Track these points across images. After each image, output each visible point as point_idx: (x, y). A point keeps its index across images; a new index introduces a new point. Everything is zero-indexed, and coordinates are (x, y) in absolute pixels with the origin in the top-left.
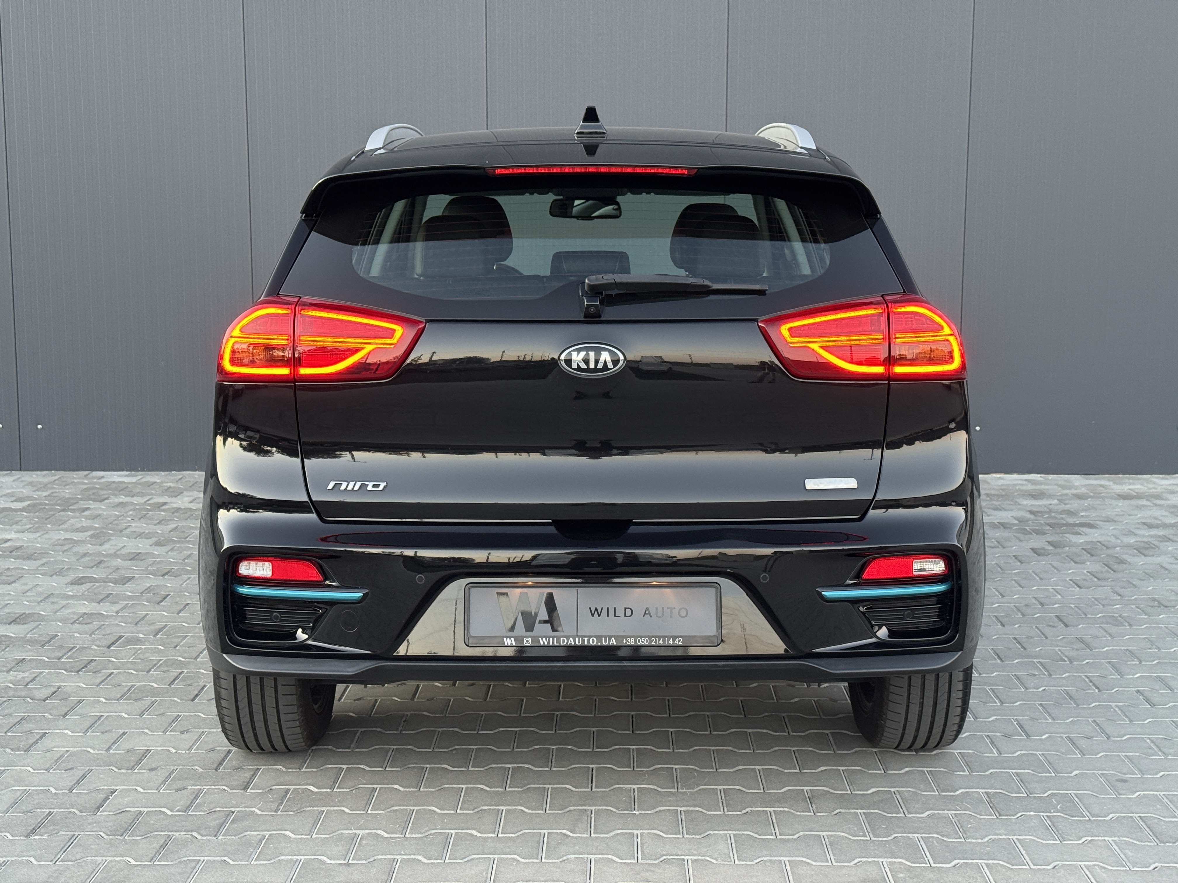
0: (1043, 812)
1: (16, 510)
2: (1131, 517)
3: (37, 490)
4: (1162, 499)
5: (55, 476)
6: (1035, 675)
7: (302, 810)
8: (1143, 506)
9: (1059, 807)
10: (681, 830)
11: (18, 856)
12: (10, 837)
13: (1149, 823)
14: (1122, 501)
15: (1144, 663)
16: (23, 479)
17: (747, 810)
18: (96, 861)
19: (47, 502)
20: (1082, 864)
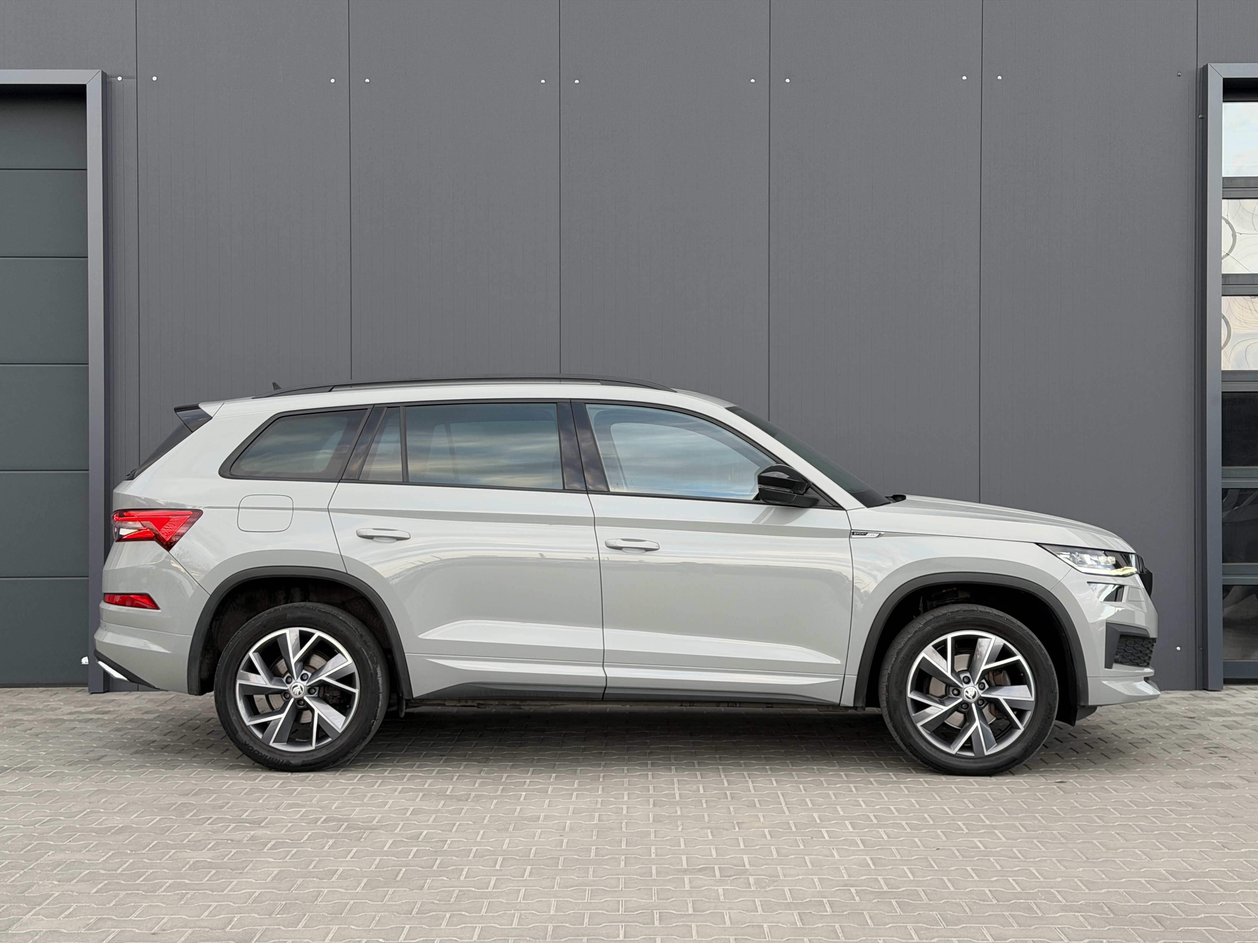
2: (1132, 721)
5: (171, 694)
7: (471, 901)
8: (1143, 713)
11: (270, 925)
12: (258, 916)
13: (1109, 905)
14: (1125, 709)
18: (329, 928)
20: (1056, 926)
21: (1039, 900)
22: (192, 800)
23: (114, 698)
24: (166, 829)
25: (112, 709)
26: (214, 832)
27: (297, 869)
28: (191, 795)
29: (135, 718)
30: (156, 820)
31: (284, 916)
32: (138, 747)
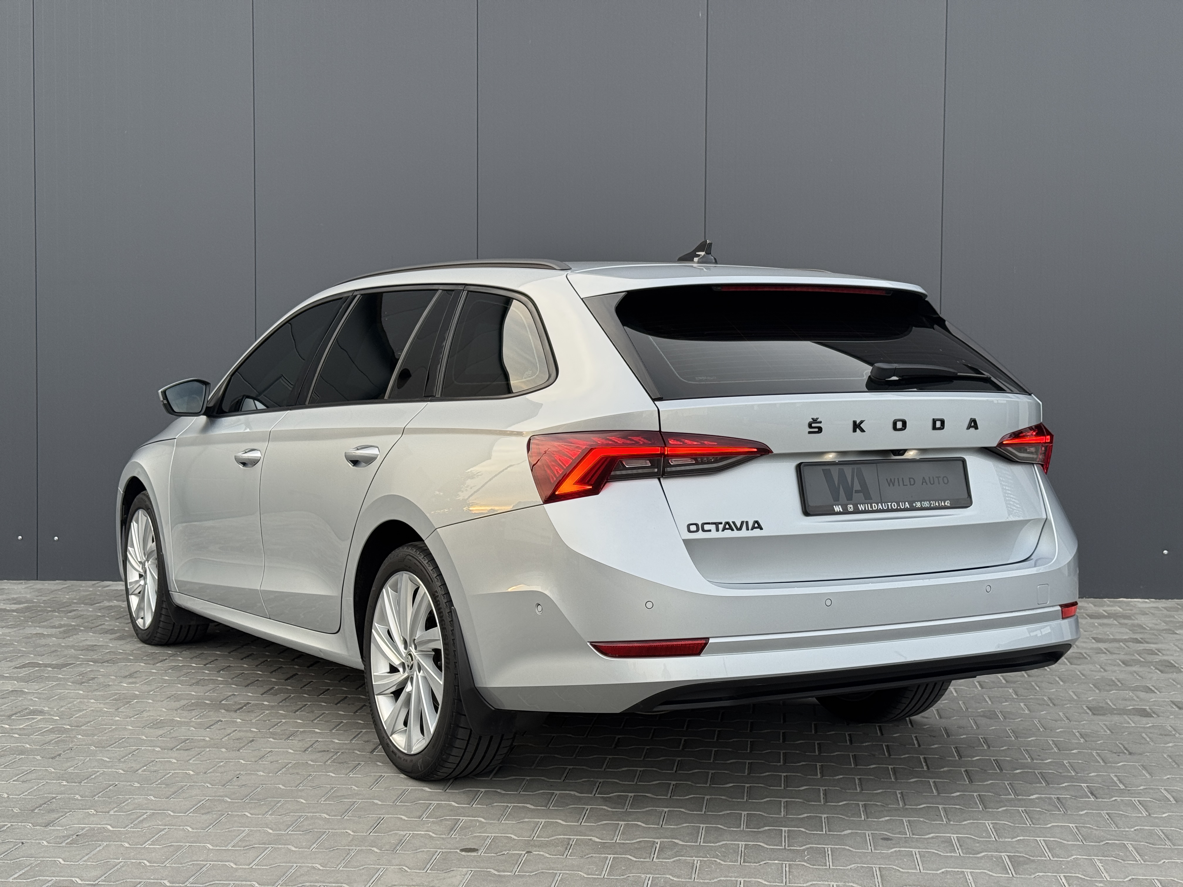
0: (788, 861)
1: (8, 611)
3: (41, 596)
4: (1131, 619)
6: (874, 755)
9: (806, 858)
10: (428, 866)
15: (991, 748)
16: (34, 587)
17: (503, 853)
19: (42, 605)
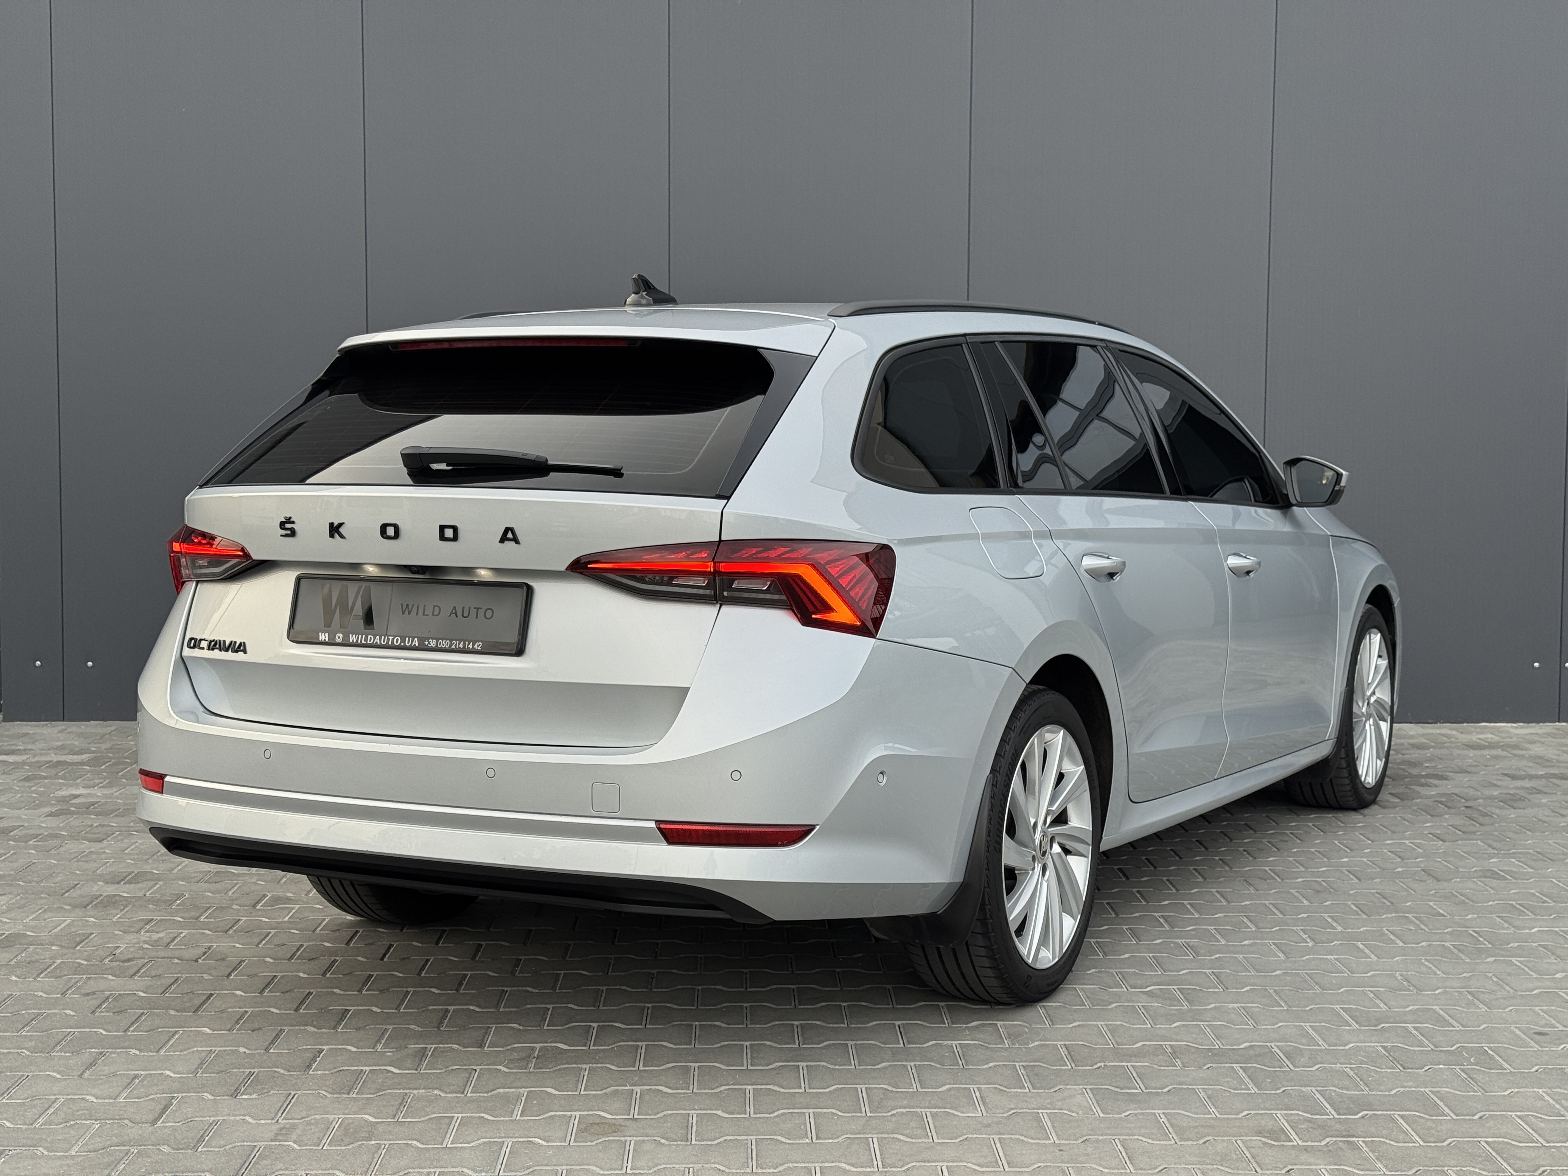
21: (1467, 1065)
22: (125, 891)
23: (28, 732)
24: (78, 939)
25: (21, 748)
26: (155, 944)
27: (279, 1009)
28: (122, 883)
29: (55, 761)
30: (66, 923)
31: (254, 1096)
32: (53, 805)
